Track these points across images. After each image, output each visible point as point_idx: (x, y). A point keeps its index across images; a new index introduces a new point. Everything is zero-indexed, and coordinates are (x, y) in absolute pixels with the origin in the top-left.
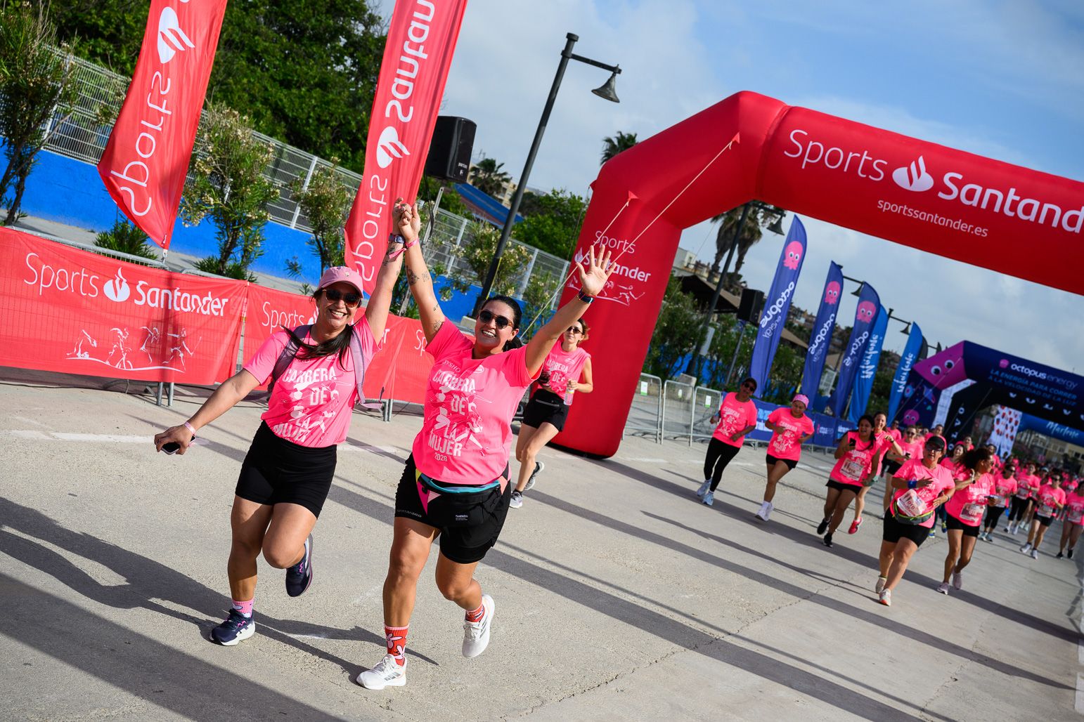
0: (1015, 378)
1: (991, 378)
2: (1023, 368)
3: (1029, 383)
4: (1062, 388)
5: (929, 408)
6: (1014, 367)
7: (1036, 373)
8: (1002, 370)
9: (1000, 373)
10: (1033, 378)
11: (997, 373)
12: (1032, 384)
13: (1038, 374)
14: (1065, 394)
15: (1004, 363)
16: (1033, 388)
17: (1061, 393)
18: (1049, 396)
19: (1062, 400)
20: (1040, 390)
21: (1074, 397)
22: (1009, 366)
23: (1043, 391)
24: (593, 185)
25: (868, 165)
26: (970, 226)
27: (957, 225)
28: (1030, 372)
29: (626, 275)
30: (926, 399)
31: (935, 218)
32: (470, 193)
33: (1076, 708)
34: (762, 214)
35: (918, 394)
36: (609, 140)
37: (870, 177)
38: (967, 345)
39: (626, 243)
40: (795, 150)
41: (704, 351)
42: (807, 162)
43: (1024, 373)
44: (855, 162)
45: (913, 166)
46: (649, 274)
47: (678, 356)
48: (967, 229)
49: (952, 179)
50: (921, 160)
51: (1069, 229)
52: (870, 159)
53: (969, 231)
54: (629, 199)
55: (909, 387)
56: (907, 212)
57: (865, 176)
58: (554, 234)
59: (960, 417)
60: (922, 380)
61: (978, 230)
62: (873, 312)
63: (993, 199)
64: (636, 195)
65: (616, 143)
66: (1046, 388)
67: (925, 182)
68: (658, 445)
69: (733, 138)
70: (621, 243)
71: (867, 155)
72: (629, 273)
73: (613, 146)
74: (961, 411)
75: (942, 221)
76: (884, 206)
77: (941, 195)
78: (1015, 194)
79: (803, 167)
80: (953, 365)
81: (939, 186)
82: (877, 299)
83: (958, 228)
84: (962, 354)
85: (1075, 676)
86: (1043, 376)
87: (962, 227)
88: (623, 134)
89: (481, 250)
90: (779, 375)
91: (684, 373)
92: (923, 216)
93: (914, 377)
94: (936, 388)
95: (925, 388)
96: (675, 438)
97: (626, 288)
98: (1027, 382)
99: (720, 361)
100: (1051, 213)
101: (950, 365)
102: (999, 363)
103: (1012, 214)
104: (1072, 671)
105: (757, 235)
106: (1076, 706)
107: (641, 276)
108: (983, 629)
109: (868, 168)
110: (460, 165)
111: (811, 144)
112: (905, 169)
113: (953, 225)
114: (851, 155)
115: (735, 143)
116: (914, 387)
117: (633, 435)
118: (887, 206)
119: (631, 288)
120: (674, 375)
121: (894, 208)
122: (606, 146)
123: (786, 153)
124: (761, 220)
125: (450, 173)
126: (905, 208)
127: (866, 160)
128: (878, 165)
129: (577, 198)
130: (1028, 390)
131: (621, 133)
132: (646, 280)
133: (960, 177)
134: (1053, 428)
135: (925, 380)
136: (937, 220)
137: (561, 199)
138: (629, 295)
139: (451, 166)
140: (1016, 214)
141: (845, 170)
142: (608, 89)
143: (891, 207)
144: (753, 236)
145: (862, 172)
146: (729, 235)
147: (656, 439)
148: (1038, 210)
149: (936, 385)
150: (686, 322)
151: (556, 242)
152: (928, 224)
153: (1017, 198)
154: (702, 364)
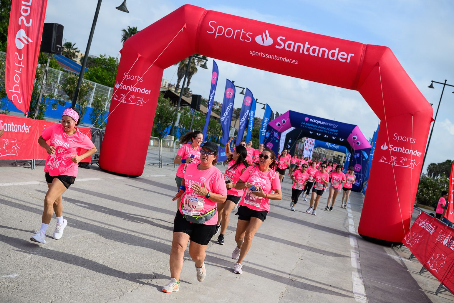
0: (312, 125)
1: (302, 126)
2: (315, 120)
3: (318, 126)
4: (332, 127)
5: (277, 141)
6: (311, 120)
7: (320, 122)
8: (306, 122)
9: (305, 124)
10: (319, 125)
11: (304, 123)
12: (319, 127)
13: (321, 123)
14: (333, 130)
15: (307, 119)
16: (320, 129)
17: (331, 130)
18: (326, 132)
19: (332, 133)
20: (322, 129)
21: (337, 131)
22: (309, 120)
23: (324, 130)
24: (121, 52)
25: (244, 35)
26: (290, 60)
27: (284, 60)
28: (318, 122)
29: (140, 92)
30: (275, 138)
31: (275, 57)
32: (61, 59)
33: (352, 266)
34: (197, 60)
35: (272, 135)
36: (124, 31)
37: (246, 40)
38: (291, 112)
39: (138, 77)
40: (211, 30)
41: (177, 124)
42: (217, 35)
43: (315, 123)
44: (238, 34)
45: (264, 34)
46: (150, 91)
47: (165, 127)
48: (289, 61)
49: (281, 40)
50: (267, 32)
51: (332, 58)
52: (245, 32)
53: (290, 62)
54: (138, 57)
55: (267, 133)
56: (263, 55)
57: (243, 40)
58: (103, 75)
59: (290, 144)
60: (273, 129)
61: (294, 61)
62: (250, 101)
63: (299, 47)
64: (141, 55)
65: (128, 31)
66: (325, 128)
67: (269, 42)
68: (161, 168)
69: (183, 26)
70: (136, 78)
71: (243, 31)
72: (141, 91)
73: (126, 33)
74: (290, 141)
75: (278, 58)
76: (253, 53)
77: (277, 47)
78: (308, 44)
79: (216, 38)
80: (286, 122)
81: (276, 43)
82: (252, 95)
83: (285, 61)
84: (289, 116)
85: (350, 251)
86: (323, 123)
87: (287, 60)
88: (131, 27)
89: (70, 85)
90: (211, 132)
91: (168, 134)
92: (270, 56)
93: (269, 128)
94: (279, 132)
95: (274, 132)
96: (168, 165)
97: (140, 98)
98: (317, 126)
99: (184, 128)
100: (324, 52)
101: (284, 122)
102: (305, 119)
103: (307, 53)
104: (348, 250)
105: (195, 70)
106: (352, 264)
107: (147, 92)
108: (310, 236)
109: (244, 37)
110: (58, 46)
111: (218, 27)
112: (261, 36)
113: (283, 60)
114: (236, 31)
115: (184, 28)
116: (270, 132)
117: (149, 165)
118: (254, 53)
119: (143, 98)
120: (164, 136)
121: (257, 54)
122: (123, 33)
123: (207, 32)
124: (196, 63)
125: (53, 50)
126: (262, 53)
127: (243, 33)
128: (249, 35)
129: (112, 58)
130: (318, 130)
131: (129, 27)
132: (149, 94)
133: (284, 38)
134: (328, 145)
135: (274, 129)
136: (276, 58)
137: (105, 59)
138: (142, 101)
139: (53, 46)
140: (309, 53)
141: (234, 38)
142: (123, 7)
143: (255, 53)
144: (193, 70)
145: (242, 39)
146: (183, 71)
147: (159, 166)
148: (318, 51)
149: (279, 131)
150: (167, 112)
151: (104, 79)
152: (272, 60)
153: (309, 46)
154: (176, 130)
